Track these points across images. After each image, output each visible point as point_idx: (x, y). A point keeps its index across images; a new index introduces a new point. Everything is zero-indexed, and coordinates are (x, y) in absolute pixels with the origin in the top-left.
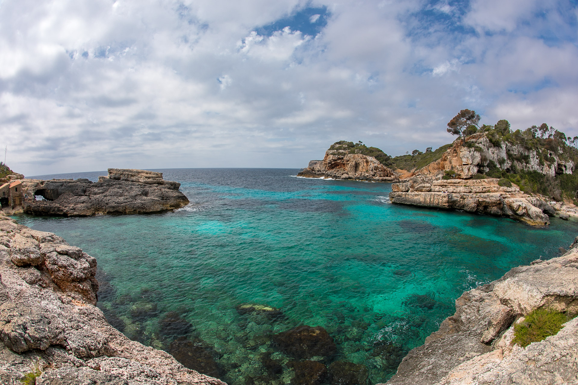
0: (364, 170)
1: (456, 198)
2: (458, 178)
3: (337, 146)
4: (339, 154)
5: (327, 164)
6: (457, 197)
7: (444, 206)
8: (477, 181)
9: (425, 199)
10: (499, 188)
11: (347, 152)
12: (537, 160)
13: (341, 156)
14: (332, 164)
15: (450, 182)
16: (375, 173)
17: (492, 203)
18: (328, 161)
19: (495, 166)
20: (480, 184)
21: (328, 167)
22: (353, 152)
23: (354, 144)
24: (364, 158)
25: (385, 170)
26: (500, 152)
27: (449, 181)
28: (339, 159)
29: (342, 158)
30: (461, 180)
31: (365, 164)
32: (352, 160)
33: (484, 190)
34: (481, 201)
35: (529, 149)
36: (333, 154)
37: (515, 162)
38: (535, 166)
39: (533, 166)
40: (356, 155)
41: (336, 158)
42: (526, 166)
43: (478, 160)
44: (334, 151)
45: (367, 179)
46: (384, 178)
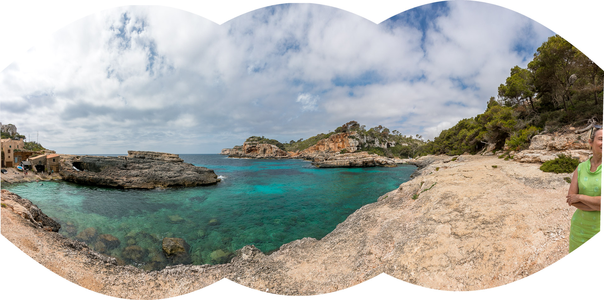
0: (270, 153)
1: (352, 162)
3: (251, 139)
4: (253, 144)
5: (245, 150)
7: (348, 165)
8: (358, 153)
9: (337, 163)
10: (369, 155)
11: (257, 142)
12: (378, 142)
14: (249, 150)
15: (345, 154)
16: (277, 154)
17: (369, 161)
18: (246, 148)
19: (363, 146)
20: (360, 154)
21: (247, 152)
22: (262, 143)
23: (261, 138)
24: (270, 146)
25: (282, 152)
26: (364, 140)
28: (253, 147)
29: (255, 146)
30: (350, 153)
31: (270, 149)
32: (262, 147)
33: (363, 156)
34: (365, 161)
35: (374, 138)
36: (249, 144)
39: (377, 145)
40: (264, 144)
41: (251, 147)
42: (373, 145)
43: (357, 144)
44: (249, 142)
45: (273, 158)
46: (283, 157)
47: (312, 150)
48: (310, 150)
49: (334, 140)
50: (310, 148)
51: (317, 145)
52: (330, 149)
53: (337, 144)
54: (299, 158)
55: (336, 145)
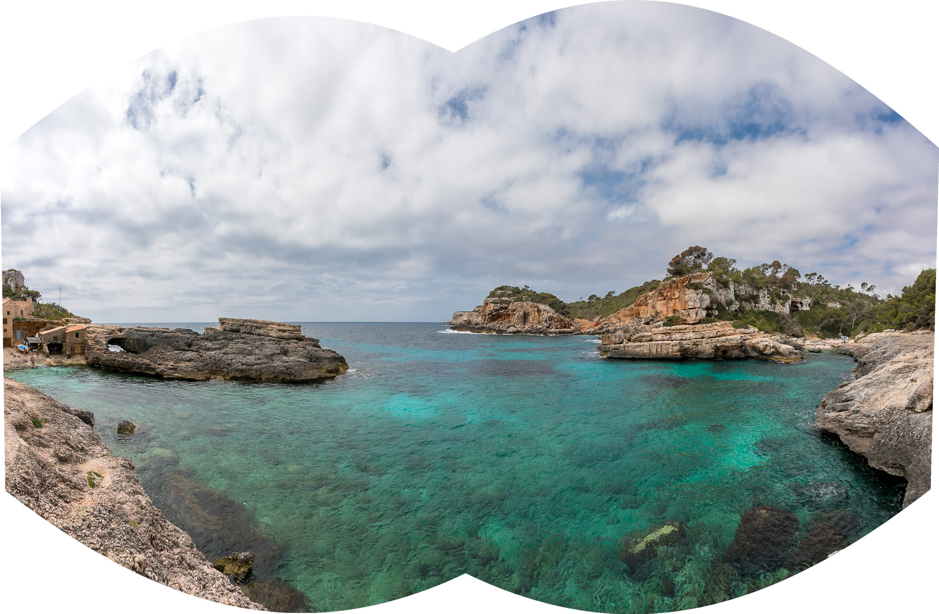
0: (536, 322)
1: (688, 346)
2: (682, 324)
3: (499, 292)
4: (502, 302)
5: (486, 315)
6: (688, 344)
7: (675, 355)
8: (708, 326)
9: (650, 350)
10: (736, 331)
11: (511, 299)
12: (768, 299)
13: (504, 305)
14: (493, 316)
15: (675, 328)
16: (550, 324)
17: (732, 347)
18: (487, 311)
19: (724, 308)
20: (711, 329)
21: (488, 318)
22: (521, 300)
23: (521, 289)
24: (535, 307)
25: (562, 320)
26: (727, 292)
27: (673, 327)
28: (502, 308)
29: (506, 308)
30: (688, 326)
31: (537, 314)
32: (519, 309)
33: (719, 334)
34: (720, 346)
35: (758, 288)
36: (495, 303)
37: (743, 302)
38: (766, 306)
39: (764, 306)
40: (524, 303)
41: (498, 308)
43: (707, 302)
44: (495, 298)
45: (541, 333)
46: (562, 330)
47: (626, 316)
48: (620, 315)
49: (665, 294)
50: (623, 311)
51: (635, 306)
52: (657, 313)
53: (671, 304)
54: (596, 334)
55: (669, 305)
